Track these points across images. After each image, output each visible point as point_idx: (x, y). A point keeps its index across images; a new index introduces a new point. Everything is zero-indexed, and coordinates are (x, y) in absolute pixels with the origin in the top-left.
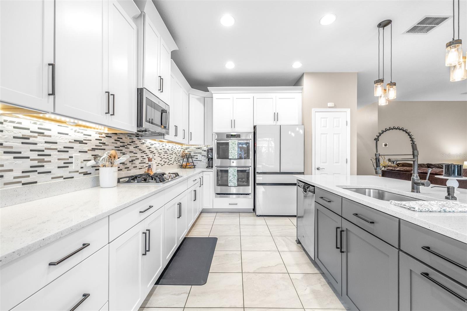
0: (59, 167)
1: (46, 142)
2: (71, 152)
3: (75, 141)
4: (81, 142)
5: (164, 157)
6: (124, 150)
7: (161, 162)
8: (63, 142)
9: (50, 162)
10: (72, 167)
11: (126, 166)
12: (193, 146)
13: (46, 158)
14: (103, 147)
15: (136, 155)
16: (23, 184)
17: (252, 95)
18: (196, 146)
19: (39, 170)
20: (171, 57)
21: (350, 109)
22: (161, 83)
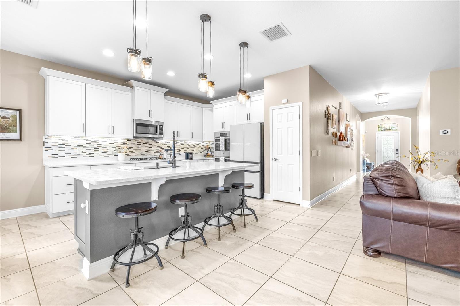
0: (102, 152)
1: (97, 144)
2: (108, 147)
3: (110, 143)
4: (113, 144)
6: (140, 146)
8: (104, 144)
9: (99, 150)
10: (108, 153)
11: (142, 154)
13: (97, 149)
14: (125, 145)
16: (89, 157)
19: (95, 153)
20: (165, 96)
21: (302, 103)
22: (151, 113)
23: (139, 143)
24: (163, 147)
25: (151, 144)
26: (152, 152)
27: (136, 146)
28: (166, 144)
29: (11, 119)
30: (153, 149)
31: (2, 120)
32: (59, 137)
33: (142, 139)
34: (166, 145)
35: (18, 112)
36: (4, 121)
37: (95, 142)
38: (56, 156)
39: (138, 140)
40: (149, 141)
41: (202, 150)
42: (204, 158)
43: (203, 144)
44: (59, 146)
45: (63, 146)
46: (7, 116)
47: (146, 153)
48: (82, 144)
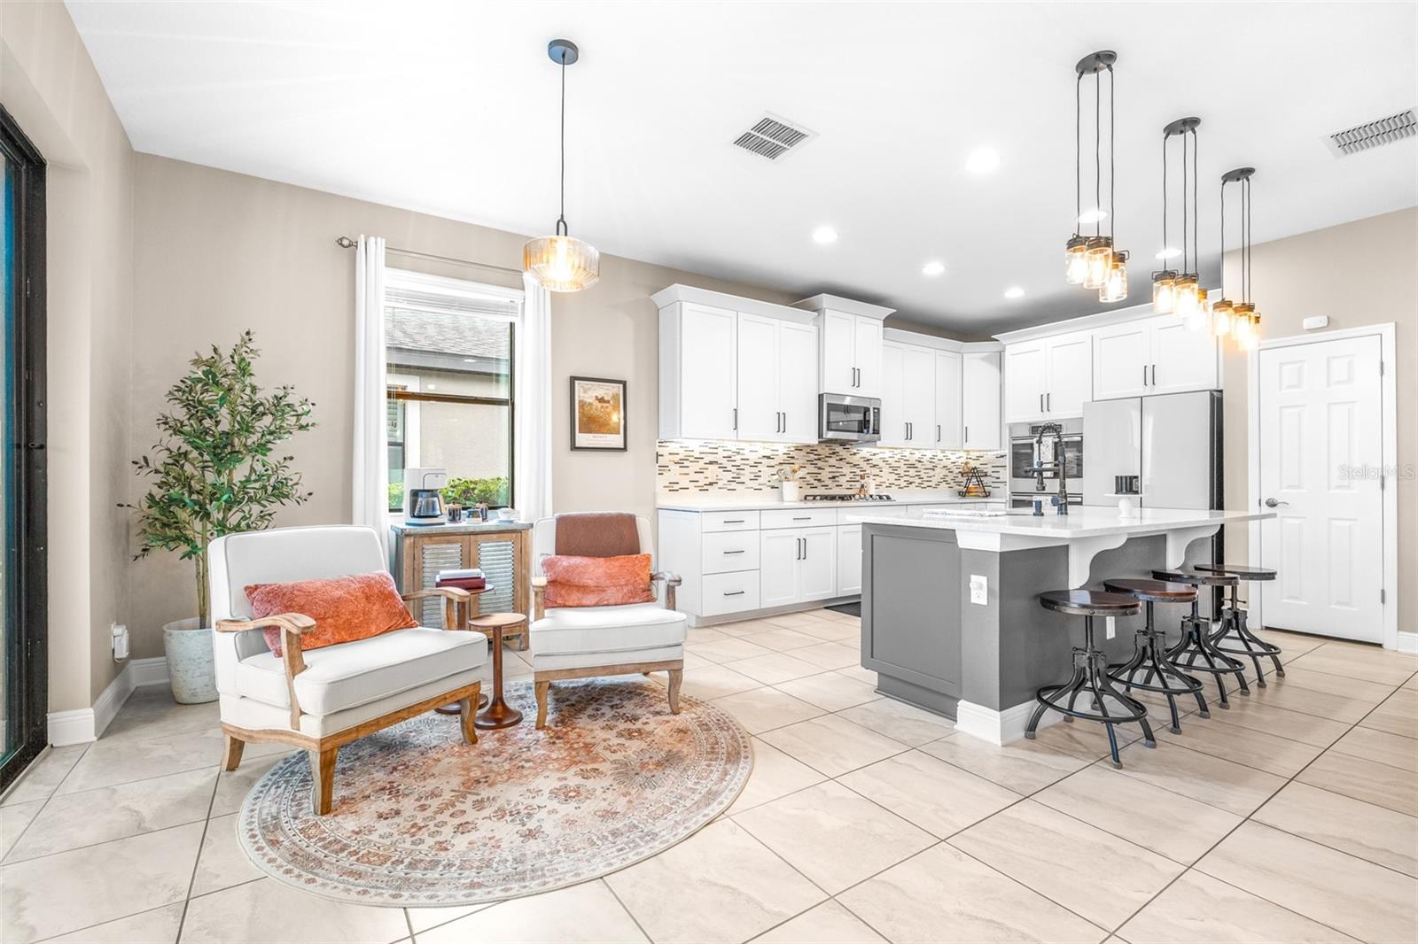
1: (741, 459)
2: (760, 467)
3: (763, 456)
4: (769, 458)
5: (907, 473)
6: (820, 464)
7: (897, 482)
9: (744, 474)
10: (761, 480)
11: (823, 484)
12: (989, 453)
13: (741, 472)
14: (792, 461)
15: (840, 470)
16: (729, 489)
17: (1088, 333)
18: (995, 453)
19: (737, 480)
20: (884, 327)
21: (1394, 324)
22: (856, 376)
23: (816, 457)
24: (864, 465)
25: (841, 460)
26: (842, 480)
27: (812, 463)
28: (871, 457)
29: (611, 402)
30: (844, 471)
31: (599, 405)
32: (681, 443)
34: (871, 462)
35: (621, 386)
36: (602, 407)
37: (738, 453)
38: (676, 487)
40: (838, 449)
41: (951, 476)
42: (957, 499)
43: (953, 458)
45: (686, 463)
46: (606, 399)
47: (831, 481)
48: (716, 458)
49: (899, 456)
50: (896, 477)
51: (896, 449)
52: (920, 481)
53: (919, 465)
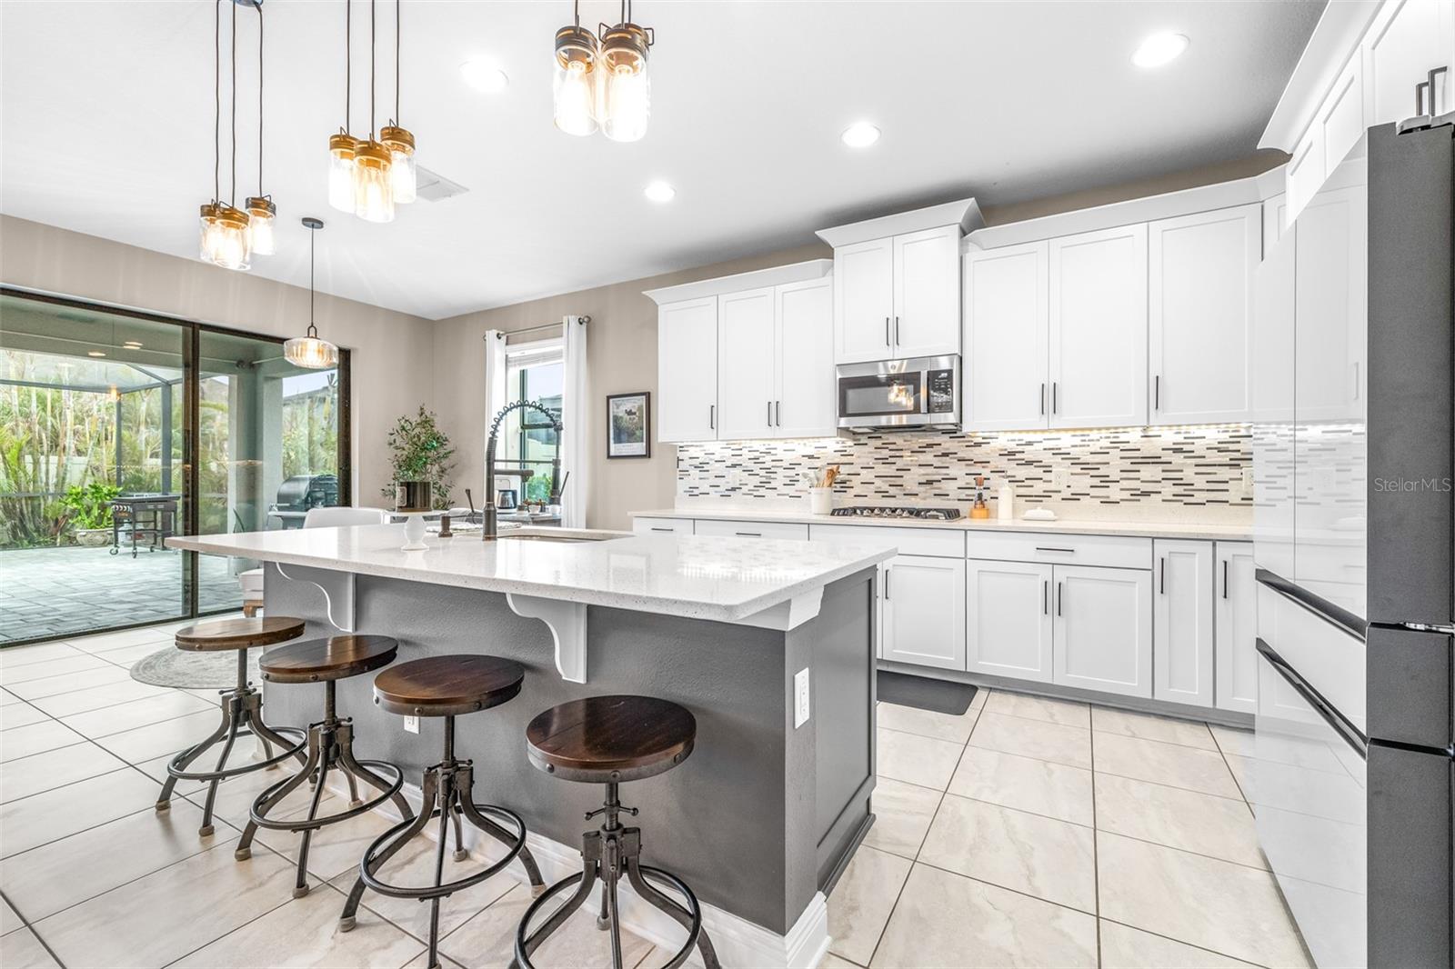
0: (785, 485)
1: (773, 461)
2: (799, 470)
3: (803, 456)
8: (789, 458)
9: (776, 479)
13: (773, 475)
16: (754, 496)
20: (961, 234)
22: (893, 331)
27: (884, 461)
28: (1020, 449)
29: (637, 414)
30: (952, 472)
31: (629, 417)
32: (701, 446)
33: (907, 436)
34: (1018, 456)
35: (645, 398)
36: (631, 419)
39: (892, 438)
40: (936, 440)
44: (700, 467)
45: (706, 467)
46: (633, 411)
47: (923, 488)
48: (739, 460)
49: (1106, 443)
50: (1096, 481)
51: (1091, 429)
52: (1180, 490)
53: (1178, 459)
